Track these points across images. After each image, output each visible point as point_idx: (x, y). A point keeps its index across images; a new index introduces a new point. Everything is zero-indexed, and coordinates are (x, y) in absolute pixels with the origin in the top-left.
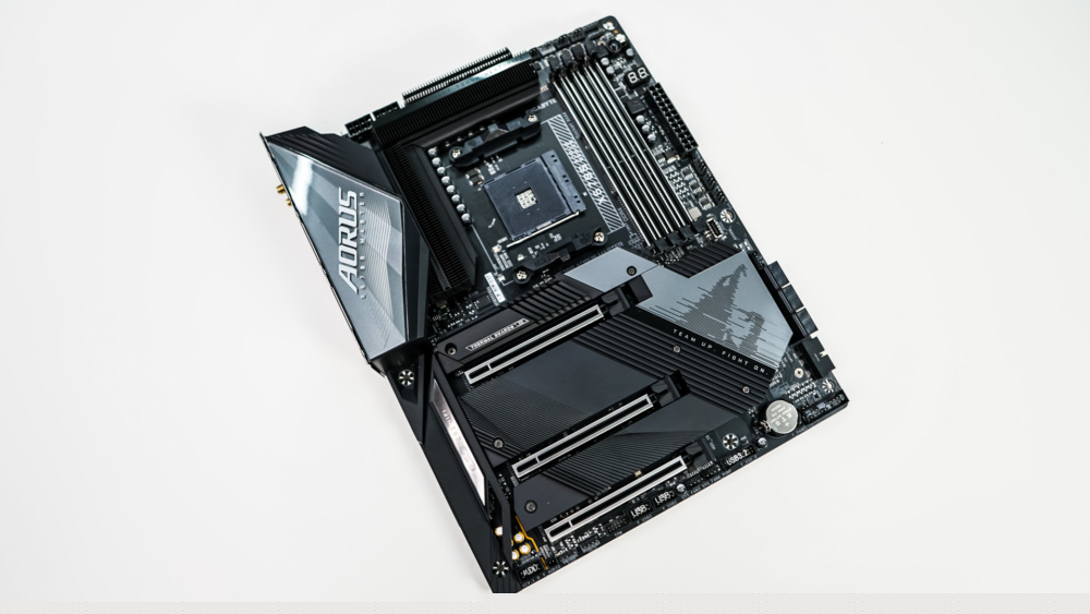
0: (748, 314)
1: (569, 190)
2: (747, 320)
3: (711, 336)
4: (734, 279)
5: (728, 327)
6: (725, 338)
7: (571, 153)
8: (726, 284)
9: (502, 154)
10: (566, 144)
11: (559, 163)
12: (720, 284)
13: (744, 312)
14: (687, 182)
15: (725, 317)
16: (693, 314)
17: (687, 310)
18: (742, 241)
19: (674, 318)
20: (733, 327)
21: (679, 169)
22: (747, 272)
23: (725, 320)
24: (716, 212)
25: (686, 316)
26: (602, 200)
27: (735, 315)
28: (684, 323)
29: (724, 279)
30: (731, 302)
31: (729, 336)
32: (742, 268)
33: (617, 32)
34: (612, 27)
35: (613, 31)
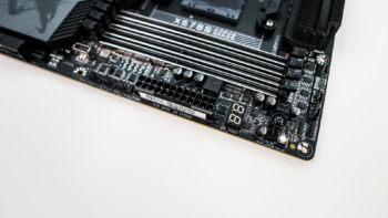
10: (234, 35)
18: (58, 64)
26: (178, 21)
27: (32, 5)
33: (293, 147)
34: (300, 147)
35: (296, 144)
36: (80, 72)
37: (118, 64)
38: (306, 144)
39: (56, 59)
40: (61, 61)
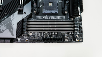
0: (4, 31)
1: (48, 12)
2: (3, 30)
3: (4, 21)
4: (12, 32)
5: (4, 25)
6: (2, 24)
7: (56, 17)
8: (12, 30)
9: (62, 5)
10: (58, 17)
11: (55, 13)
12: (12, 29)
13: (5, 30)
14: (38, 37)
15: (6, 26)
16: (10, 20)
17: (11, 19)
18: (21, 40)
19: (11, 16)
20: (3, 26)
21: (42, 36)
22: (11, 36)
23: (5, 26)
24: (29, 39)
25: (10, 19)
26: (43, 18)
27: (5, 28)
28: (9, 18)
29: (13, 30)
30: (8, 29)
31: (2, 25)
32: (13, 35)
33: (79, 41)
34: (80, 40)
35: (79, 40)
36: (27, 41)
37: (35, 35)
38: (81, 39)
39: (19, 39)
40: (21, 39)
